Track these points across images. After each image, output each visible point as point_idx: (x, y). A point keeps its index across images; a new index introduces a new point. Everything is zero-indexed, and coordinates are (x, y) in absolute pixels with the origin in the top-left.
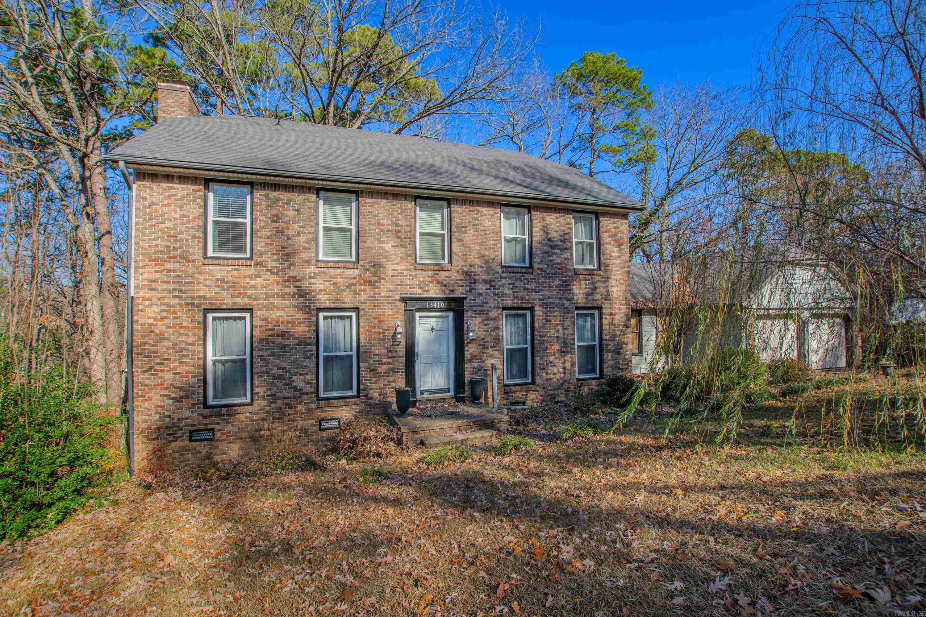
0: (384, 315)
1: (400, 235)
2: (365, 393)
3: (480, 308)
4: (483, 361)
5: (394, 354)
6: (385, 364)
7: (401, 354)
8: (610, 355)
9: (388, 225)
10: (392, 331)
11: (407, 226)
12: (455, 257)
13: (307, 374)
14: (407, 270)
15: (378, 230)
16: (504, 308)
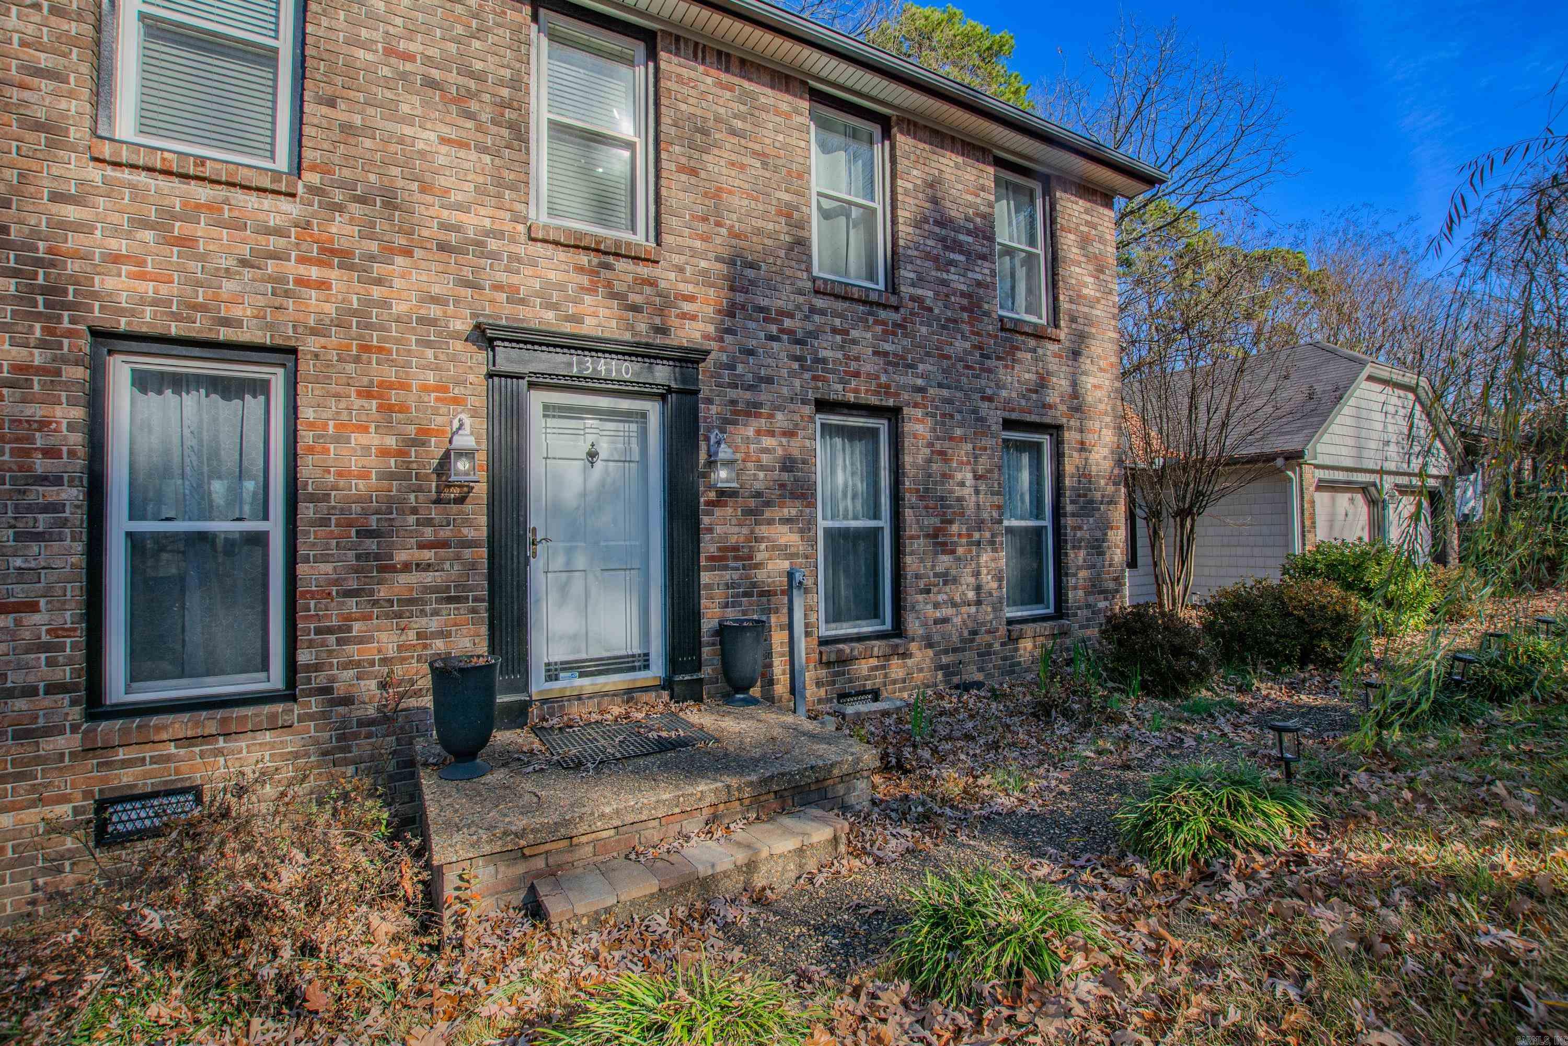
0: (405, 387)
1: (474, 106)
2: (319, 679)
3: (748, 395)
4: (758, 566)
5: (445, 533)
6: (407, 567)
7: (469, 533)
8: (1082, 553)
9: (428, 60)
10: (435, 449)
11: (501, 83)
12: (671, 222)
13: (33, 607)
14: (498, 235)
15: (386, 71)
16: (823, 405)
